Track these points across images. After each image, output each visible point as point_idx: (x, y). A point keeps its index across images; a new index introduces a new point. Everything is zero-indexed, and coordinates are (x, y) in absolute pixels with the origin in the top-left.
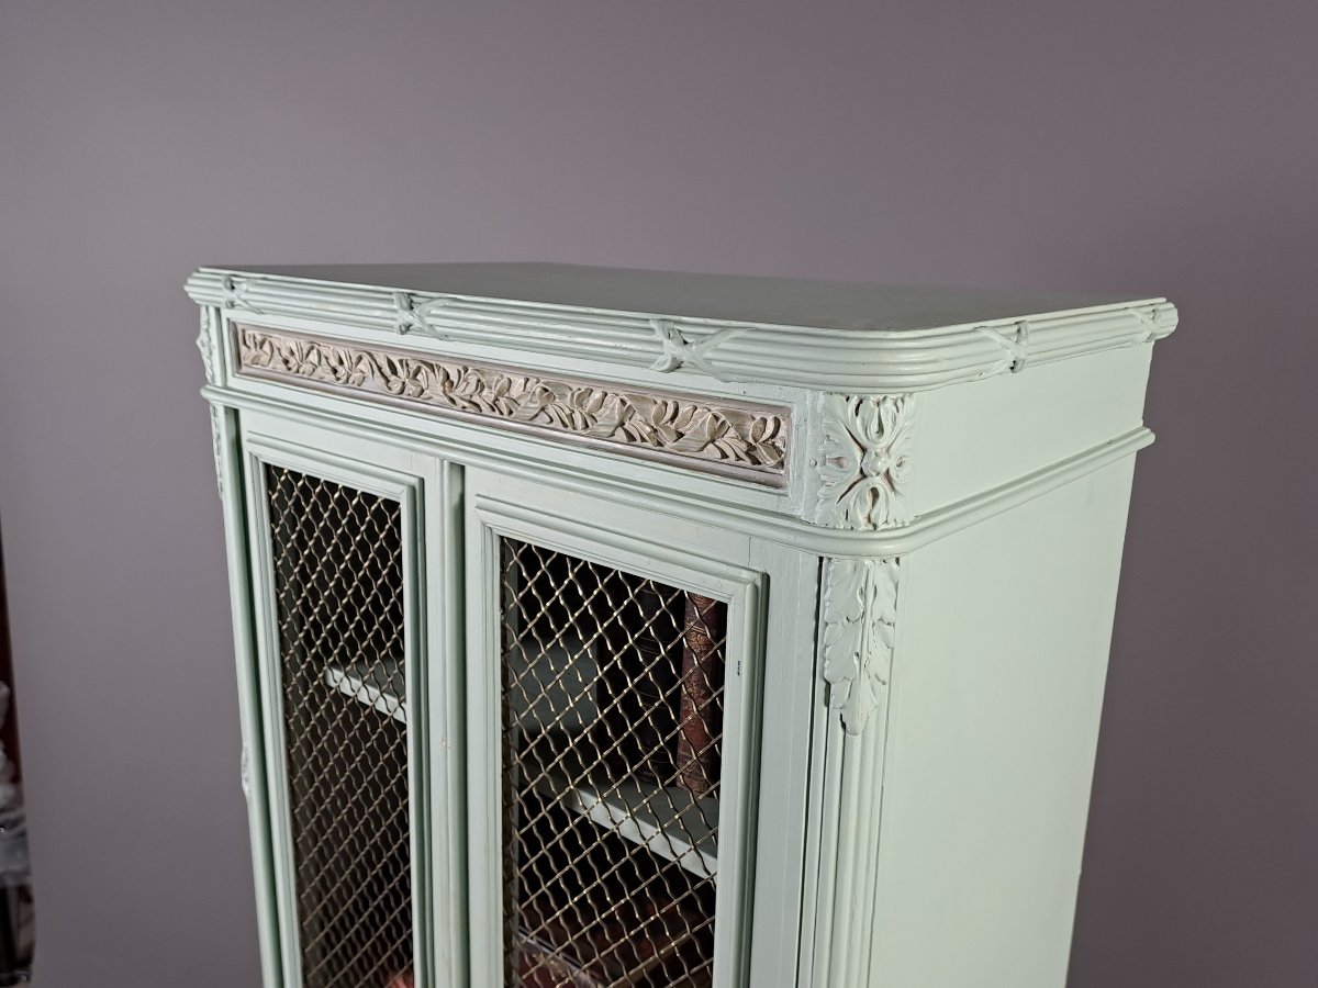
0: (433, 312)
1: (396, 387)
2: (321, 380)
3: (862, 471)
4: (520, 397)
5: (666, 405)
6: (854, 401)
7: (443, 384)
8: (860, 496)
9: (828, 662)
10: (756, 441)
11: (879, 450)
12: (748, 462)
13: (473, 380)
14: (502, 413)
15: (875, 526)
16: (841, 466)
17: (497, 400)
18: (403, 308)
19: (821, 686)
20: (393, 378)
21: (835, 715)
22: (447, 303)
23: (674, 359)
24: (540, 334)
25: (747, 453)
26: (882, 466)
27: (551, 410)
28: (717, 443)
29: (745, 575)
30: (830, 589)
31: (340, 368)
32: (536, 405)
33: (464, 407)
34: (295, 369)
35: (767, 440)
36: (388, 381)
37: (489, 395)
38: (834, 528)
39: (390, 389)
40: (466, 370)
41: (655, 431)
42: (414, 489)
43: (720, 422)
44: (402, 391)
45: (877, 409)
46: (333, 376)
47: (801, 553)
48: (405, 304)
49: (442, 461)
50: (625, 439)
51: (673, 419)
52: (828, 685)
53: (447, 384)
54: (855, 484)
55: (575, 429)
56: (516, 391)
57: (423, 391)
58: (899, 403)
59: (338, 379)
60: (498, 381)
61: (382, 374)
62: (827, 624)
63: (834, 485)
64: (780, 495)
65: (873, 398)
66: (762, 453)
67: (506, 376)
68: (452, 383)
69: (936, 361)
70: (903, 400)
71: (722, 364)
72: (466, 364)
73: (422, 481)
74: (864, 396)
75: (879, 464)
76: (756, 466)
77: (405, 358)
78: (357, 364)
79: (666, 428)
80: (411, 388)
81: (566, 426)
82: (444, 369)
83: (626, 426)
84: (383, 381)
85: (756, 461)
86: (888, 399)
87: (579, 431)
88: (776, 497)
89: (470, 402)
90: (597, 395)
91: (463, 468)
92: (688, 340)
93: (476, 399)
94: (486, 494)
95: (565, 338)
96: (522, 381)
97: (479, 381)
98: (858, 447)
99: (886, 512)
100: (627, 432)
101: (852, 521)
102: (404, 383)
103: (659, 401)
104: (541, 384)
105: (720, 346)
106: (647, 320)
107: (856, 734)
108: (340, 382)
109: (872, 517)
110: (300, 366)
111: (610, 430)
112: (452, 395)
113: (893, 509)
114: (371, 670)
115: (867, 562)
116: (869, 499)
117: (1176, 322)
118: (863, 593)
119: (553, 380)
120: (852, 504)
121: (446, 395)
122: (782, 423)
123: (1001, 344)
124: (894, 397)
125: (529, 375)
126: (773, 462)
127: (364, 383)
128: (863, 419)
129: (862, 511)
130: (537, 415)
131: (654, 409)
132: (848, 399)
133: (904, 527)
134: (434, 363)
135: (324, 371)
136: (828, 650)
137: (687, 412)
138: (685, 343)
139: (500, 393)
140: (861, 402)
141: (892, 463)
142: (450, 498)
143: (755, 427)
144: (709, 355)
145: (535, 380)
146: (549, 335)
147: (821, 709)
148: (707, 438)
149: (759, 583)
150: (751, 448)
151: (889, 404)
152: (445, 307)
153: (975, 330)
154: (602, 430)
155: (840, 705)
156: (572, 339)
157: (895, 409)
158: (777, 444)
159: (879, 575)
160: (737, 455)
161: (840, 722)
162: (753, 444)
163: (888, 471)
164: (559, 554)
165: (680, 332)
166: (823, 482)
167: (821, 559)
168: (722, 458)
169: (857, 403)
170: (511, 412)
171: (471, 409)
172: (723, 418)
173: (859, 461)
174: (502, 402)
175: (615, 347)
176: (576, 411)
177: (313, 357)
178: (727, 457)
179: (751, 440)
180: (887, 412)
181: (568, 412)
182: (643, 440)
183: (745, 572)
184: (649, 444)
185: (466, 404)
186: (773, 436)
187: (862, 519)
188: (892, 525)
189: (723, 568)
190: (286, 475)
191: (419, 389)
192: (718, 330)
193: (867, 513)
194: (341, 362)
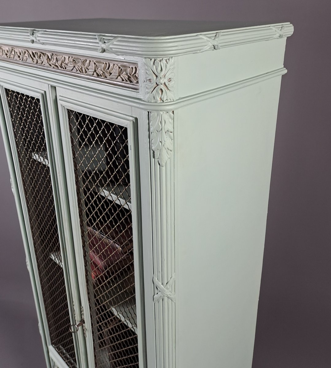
0: (39, 35)
1: (35, 61)
2: (16, 60)
3: (156, 83)
4: (68, 63)
5: (106, 64)
6: (153, 60)
7: (47, 60)
8: (157, 91)
9: (153, 144)
10: (130, 75)
11: (161, 76)
12: (129, 82)
13: (55, 57)
14: (63, 69)
15: (163, 101)
16: (151, 82)
17: (62, 64)
18: (31, 35)
19: (152, 152)
20: (34, 58)
21: (156, 161)
22: (43, 32)
23: (102, 48)
24: (67, 41)
25: (128, 79)
26: (162, 81)
27: (76, 67)
28: (121, 76)
29: (131, 118)
30: (151, 122)
31: (20, 56)
32: (72, 66)
33: (53, 67)
34: (9, 57)
35: (133, 74)
36: (33, 59)
37: (60, 62)
38: (151, 102)
39: (34, 62)
40: (53, 55)
41: (104, 73)
42: (43, 94)
43: (121, 69)
44: (37, 63)
45: (160, 63)
46: (19, 59)
47: (143, 111)
48: (31, 33)
49: (49, 85)
50: (96, 76)
51: (108, 69)
52: (154, 152)
53: (48, 60)
54: (155, 87)
55: (83, 73)
56: (67, 61)
57: (42, 62)
58: (168, 61)
59: (20, 59)
60: (61, 58)
61: (31, 57)
62: (152, 133)
63: (149, 88)
64: (137, 92)
65: (158, 59)
66: (132, 79)
67: (64, 56)
68: (50, 59)
69: (176, 46)
70: (169, 60)
71: (115, 49)
72: (53, 53)
73: (45, 92)
74: (156, 59)
75: (161, 81)
76: (131, 83)
77: (37, 51)
78: (25, 54)
79: (107, 72)
80: (39, 62)
81: (81, 72)
82: (47, 55)
83: (97, 72)
84: (31, 59)
85: (131, 82)
86: (163, 59)
87: (84, 74)
88: (136, 93)
89: (55, 65)
90: (88, 62)
91: (55, 87)
92: (106, 42)
93: (57, 64)
94: (62, 96)
95: (73, 42)
96: (68, 58)
97: (57, 58)
98: (155, 75)
99: (166, 97)
100: (97, 73)
101: (156, 100)
102: (37, 60)
103: (104, 63)
104: (73, 59)
105: (114, 43)
106: (95, 35)
107: (163, 167)
108: (21, 60)
109: (162, 98)
110: (10, 56)
111: (92, 73)
112: (50, 63)
113: (169, 95)
114: (40, 153)
115: (161, 113)
116: (160, 92)
117: (293, 30)
118: (161, 123)
119: (76, 57)
120: (155, 94)
121: (48, 63)
122: (137, 69)
123: (206, 40)
124: (166, 58)
125: (69, 55)
126: (135, 82)
127: (27, 61)
128: (156, 66)
129: (158, 97)
130: (73, 69)
131: (103, 65)
132: (151, 60)
133: (174, 101)
134: (44, 53)
135: (16, 57)
136: (153, 141)
137: (112, 66)
138: (105, 42)
139: (62, 62)
140: (155, 61)
141: (166, 81)
142: (52, 97)
143: (130, 70)
144: (111, 46)
145: (71, 57)
146: (69, 42)
147: (153, 159)
148: (118, 74)
149: (134, 121)
150: (129, 77)
151: (164, 61)
152: (42, 34)
153: (197, 36)
154: (91, 73)
155: (157, 158)
156: (75, 43)
157: (166, 62)
158: (136, 76)
159: (166, 116)
160: (126, 80)
161: (158, 163)
162: (130, 76)
163: (165, 83)
164: (83, 114)
165: (104, 39)
166: (147, 87)
167: (149, 112)
168: (122, 81)
169: (154, 61)
170: (66, 68)
171: (56, 68)
172: (121, 68)
173: (155, 80)
174: (63, 65)
175: (87, 45)
176: (83, 67)
177: (13, 53)
178: (124, 81)
179: (129, 75)
180: (163, 64)
181: (81, 67)
182: (101, 76)
183: (130, 117)
184: (102, 77)
185: (54, 66)
186: (135, 73)
187: (159, 99)
188: (169, 101)
189: (125, 116)
190: (11, 91)
191: (41, 61)
192: (114, 38)
193: (160, 98)
194: (20, 54)
